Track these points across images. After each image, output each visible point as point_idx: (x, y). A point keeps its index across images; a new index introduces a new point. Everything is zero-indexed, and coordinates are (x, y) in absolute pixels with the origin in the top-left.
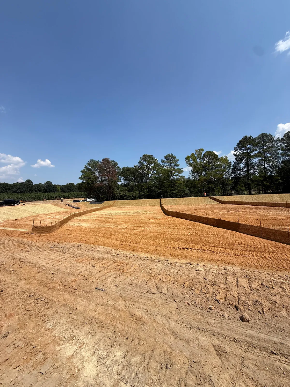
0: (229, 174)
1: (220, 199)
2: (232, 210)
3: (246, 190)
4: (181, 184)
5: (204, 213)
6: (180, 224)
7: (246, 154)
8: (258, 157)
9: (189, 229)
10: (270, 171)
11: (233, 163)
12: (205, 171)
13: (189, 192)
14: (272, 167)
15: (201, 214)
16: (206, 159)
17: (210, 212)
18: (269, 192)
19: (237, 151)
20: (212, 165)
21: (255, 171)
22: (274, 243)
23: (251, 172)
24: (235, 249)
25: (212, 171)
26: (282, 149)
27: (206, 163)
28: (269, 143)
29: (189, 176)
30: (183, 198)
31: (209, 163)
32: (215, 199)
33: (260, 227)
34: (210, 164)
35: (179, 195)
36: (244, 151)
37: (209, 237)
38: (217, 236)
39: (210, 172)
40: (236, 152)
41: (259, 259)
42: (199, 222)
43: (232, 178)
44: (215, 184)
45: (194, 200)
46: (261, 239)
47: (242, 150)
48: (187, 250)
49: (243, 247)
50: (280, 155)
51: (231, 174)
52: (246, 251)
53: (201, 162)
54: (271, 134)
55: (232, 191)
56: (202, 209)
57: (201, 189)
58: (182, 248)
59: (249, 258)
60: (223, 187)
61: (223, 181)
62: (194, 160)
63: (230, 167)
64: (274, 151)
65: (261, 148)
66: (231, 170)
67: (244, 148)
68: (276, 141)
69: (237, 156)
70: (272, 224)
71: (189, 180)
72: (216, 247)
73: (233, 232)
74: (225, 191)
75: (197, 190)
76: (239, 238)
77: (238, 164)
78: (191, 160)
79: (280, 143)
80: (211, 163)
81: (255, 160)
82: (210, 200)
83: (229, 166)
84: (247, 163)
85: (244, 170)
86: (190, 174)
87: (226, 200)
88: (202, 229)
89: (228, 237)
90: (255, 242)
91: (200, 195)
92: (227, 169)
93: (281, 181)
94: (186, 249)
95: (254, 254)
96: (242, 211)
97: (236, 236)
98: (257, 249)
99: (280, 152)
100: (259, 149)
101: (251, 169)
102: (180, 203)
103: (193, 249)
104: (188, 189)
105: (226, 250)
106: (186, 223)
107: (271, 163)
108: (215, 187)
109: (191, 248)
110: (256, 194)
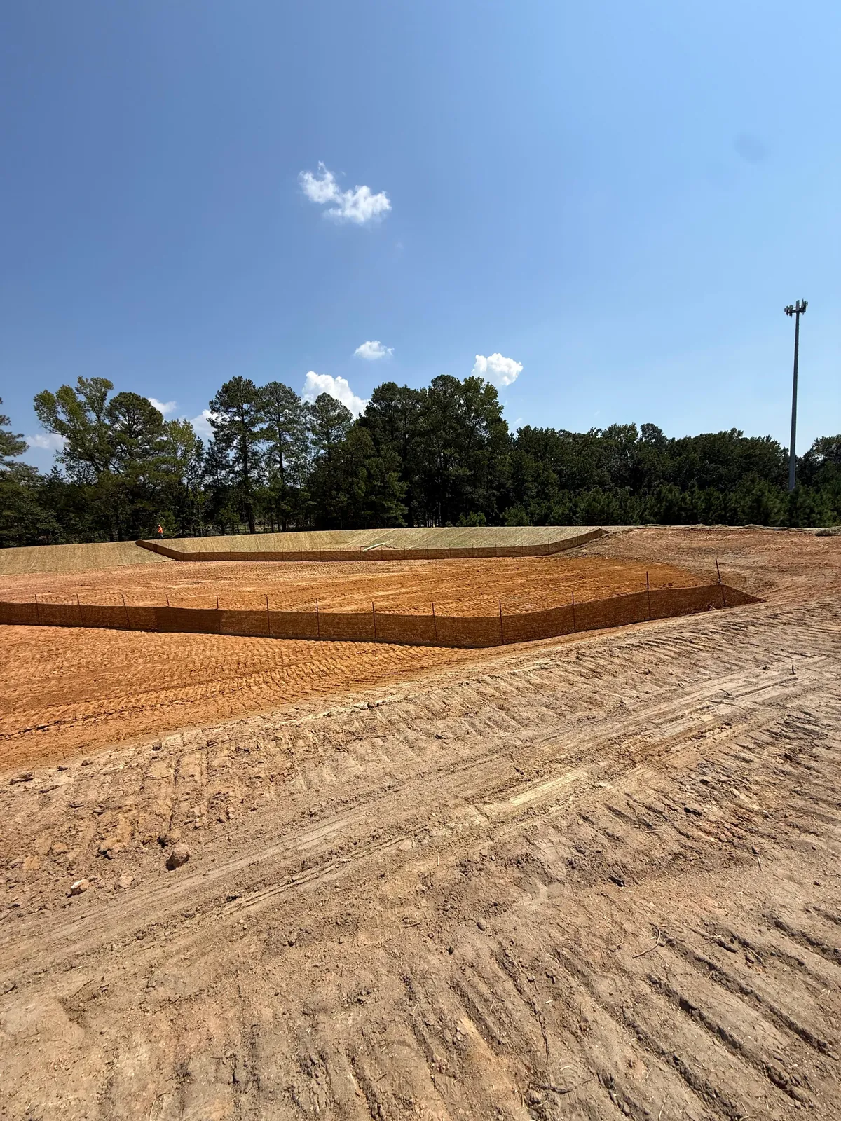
0: (197, 476)
1: (173, 548)
2: (204, 578)
3: (242, 521)
4: (17, 493)
5: (115, 596)
6: (13, 646)
7: (241, 425)
8: (268, 440)
9: (54, 657)
10: (292, 477)
11: (206, 445)
12: (121, 459)
13: (56, 525)
14: (296, 468)
15: (106, 599)
16: (122, 418)
17: (138, 589)
18: (291, 526)
19: (217, 411)
20: (144, 442)
21: (262, 473)
22: (292, 642)
23: (252, 474)
24: (208, 681)
25: (144, 461)
26: (313, 430)
27: (121, 431)
28: (290, 410)
29: (55, 468)
30: (29, 548)
31: (134, 432)
32: (157, 549)
33: (267, 612)
34: (137, 437)
35: (12, 538)
36: (235, 415)
37: (129, 666)
38: (156, 658)
39: (139, 461)
40: (216, 415)
41: (261, 688)
42: (97, 627)
43: (206, 486)
44: (157, 502)
45: (79, 553)
46: (268, 640)
47: (231, 414)
48: (39, 731)
49: (227, 672)
50: (311, 443)
51: (203, 476)
52: (233, 679)
53: (102, 425)
54: (294, 390)
55: (206, 523)
56: (112, 581)
57: (107, 517)
58: (17, 731)
59: (239, 693)
60: (181, 511)
61: (181, 494)
62: (76, 411)
63: (199, 455)
64: (300, 431)
65: (274, 420)
66: (202, 465)
67: (235, 409)
68: (302, 408)
69: (217, 427)
70: (292, 601)
71: (54, 484)
72: (151, 691)
73: (205, 636)
74: (189, 523)
75: (90, 518)
76: (218, 648)
77: (220, 451)
78: (59, 409)
79: (310, 417)
80: (140, 433)
81: (262, 447)
82: (139, 550)
83: (197, 451)
84: (243, 449)
85: (237, 469)
86: (57, 460)
87: (191, 550)
88: (108, 647)
89: (190, 654)
90: (255, 652)
91: (104, 538)
92: (190, 459)
93: (312, 503)
94: (39, 729)
95: (252, 680)
96: (232, 577)
97: (213, 645)
98: (258, 668)
99: (310, 435)
100: (270, 420)
101: (254, 468)
102: (18, 566)
103: (65, 722)
104: (55, 516)
105: (180, 692)
106: (40, 638)
107: (294, 459)
108: (157, 512)
109: (58, 722)
110: (266, 531)
